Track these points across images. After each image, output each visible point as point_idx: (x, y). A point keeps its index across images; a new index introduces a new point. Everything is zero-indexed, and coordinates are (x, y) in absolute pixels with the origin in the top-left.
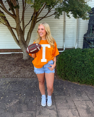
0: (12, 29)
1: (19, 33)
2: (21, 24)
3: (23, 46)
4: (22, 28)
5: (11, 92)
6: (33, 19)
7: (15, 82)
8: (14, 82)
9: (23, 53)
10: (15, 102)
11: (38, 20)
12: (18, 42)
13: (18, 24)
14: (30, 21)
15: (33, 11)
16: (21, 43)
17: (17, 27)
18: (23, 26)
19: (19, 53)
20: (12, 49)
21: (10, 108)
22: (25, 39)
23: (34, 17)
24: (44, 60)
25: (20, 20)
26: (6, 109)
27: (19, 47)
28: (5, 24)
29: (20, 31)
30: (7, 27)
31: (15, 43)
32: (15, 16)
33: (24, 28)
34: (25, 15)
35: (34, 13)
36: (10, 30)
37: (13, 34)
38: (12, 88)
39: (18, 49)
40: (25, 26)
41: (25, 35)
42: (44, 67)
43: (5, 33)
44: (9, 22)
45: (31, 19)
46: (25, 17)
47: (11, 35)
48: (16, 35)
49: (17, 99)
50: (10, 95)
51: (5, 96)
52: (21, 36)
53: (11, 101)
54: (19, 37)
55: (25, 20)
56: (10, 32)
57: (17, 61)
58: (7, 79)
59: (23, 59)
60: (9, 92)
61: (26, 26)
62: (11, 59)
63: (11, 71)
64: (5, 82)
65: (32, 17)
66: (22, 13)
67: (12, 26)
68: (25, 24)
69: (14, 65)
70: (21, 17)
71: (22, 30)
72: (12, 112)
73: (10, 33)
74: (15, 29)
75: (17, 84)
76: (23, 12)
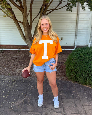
0: (19, 23)
1: (26, 27)
2: (29, 17)
3: (29, 42)
4: (29, 22)
5: (17, 91)
6: (42, 12)
7: (21, 80)
8: (19, 81)
9: (29, 50)
10: (20, 102)
11: (47, 12)
12: (24, 37)
13: (25, 17)
14: (39, 14)
15: (42, 3)
16: (27, 39)
17: (24, 21)
18: (30, 20)
19: (25, 50)
20: (18, 46)
21: (15, 106)
22: (32, 35)
23: (43, 9)
24: (45, 57)
25: (28, 12)
26: (11, 108)
27: (25, 44)
28: (11, 18)
29: (27, 26)
30: (13, 21)
31: (22, 38)
32: (22, 8)
33: (31, 22)
34: (33, 7)
35: (43, 5)
36: (16, 24)
37: (20, 29)
38: (18, 87)
39: (25, 46)
40: (32, 20)
41: (32, 30)
42: (45, 65)
43: (11, 28)
44: (15, 15)
45: (40, 12)
46: (32, 9)
47: (18, 30)
48: (23, 30)
49: (22, 98)
50: (15, 94)
51: (10, 95)
52: (27, 31)
53: (17, 100)
54: (26, 32)
55: (32, 12)
56: (17, 26)
57: (23, 59)
58: (13, 77)
59: (29, 56)
60: (14, 91)
61: (34, 19)
62: (17, 56)
63: (16, 69)
64: (11, 80)
65: (41, 9)
66: (29, 5)
67: (18, 19)
68: (33, 17)
69: (19, 62)
70: (28, 10)
71: (29, 24)
72: (17, 111)
73: (17, 28)
74: (22, 23)
75: (22, 82)
76: (31, 3)
